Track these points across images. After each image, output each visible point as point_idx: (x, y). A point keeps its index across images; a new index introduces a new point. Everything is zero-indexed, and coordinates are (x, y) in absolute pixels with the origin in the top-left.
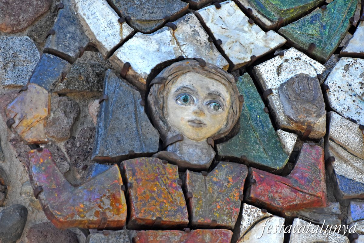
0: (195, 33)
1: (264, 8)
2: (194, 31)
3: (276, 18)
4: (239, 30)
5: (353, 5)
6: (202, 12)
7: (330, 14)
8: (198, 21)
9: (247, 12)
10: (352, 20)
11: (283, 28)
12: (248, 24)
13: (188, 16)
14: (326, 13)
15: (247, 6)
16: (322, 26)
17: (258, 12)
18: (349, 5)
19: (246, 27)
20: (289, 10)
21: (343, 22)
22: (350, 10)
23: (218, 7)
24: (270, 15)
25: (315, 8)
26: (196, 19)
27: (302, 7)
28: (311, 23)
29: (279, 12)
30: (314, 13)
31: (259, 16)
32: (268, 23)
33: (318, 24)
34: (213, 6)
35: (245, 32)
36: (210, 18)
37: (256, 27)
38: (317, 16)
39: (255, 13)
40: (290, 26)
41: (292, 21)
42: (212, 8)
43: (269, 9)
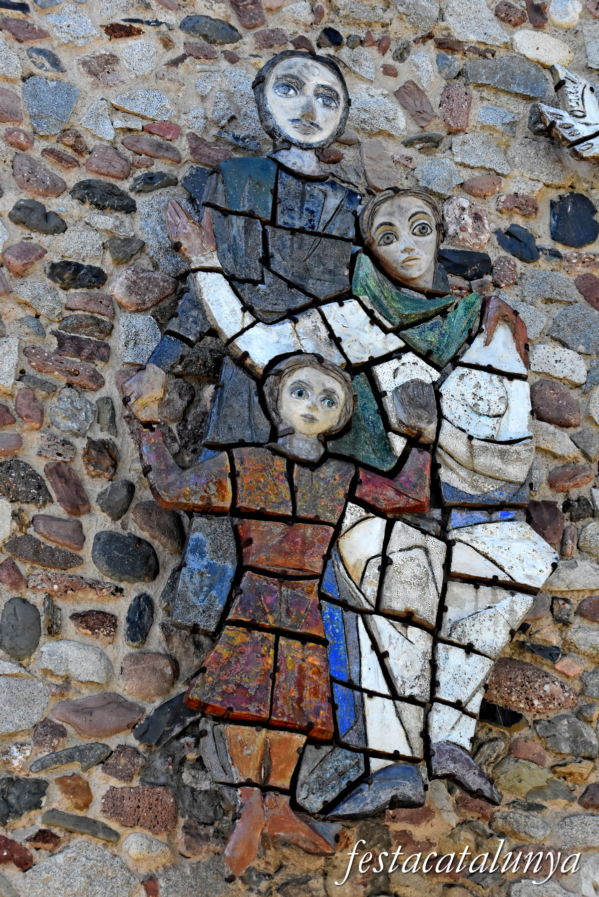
0: (316, 328)
1: (386, 310)
2: (315, 326)
3: (397, 321)
4: (360, 330)
5: (472, 316)
6: (325, 308)
7: (450, 323)
8: (320, 317)
9: (370, 313)
10: (470, 331)
11: (404, 332)
12: (369, 325)
13: (311, 310)
14: (446, 321)
15: (370, 307)
16: (441, 334)
17: (380, 313)
18: (469, 316)
19: (368, 326)
20: (410, 315)
21: (462, 332)
22: (470, 321)
23: (341, 305)
24: (391, 318)
25: (436, 315)
26: (318, 315)
27: (424, 314)
28: (431, 330)
29: (401, 316)
30: (434, 320)
31: (381, 318)
32: (389, 326)
33: (437, 332)
34: (337, 304)
35: (366, 332)
36: (333, 315)
37: (376, 328)
38: (436, 324)
39: (377, 314)
40: (410, 330)
41: (411, 325)
42: (335, 305)
43: (391, 312)
